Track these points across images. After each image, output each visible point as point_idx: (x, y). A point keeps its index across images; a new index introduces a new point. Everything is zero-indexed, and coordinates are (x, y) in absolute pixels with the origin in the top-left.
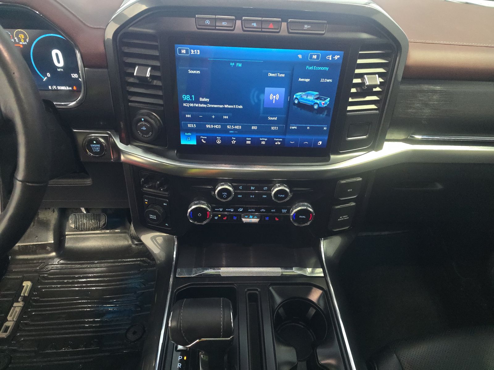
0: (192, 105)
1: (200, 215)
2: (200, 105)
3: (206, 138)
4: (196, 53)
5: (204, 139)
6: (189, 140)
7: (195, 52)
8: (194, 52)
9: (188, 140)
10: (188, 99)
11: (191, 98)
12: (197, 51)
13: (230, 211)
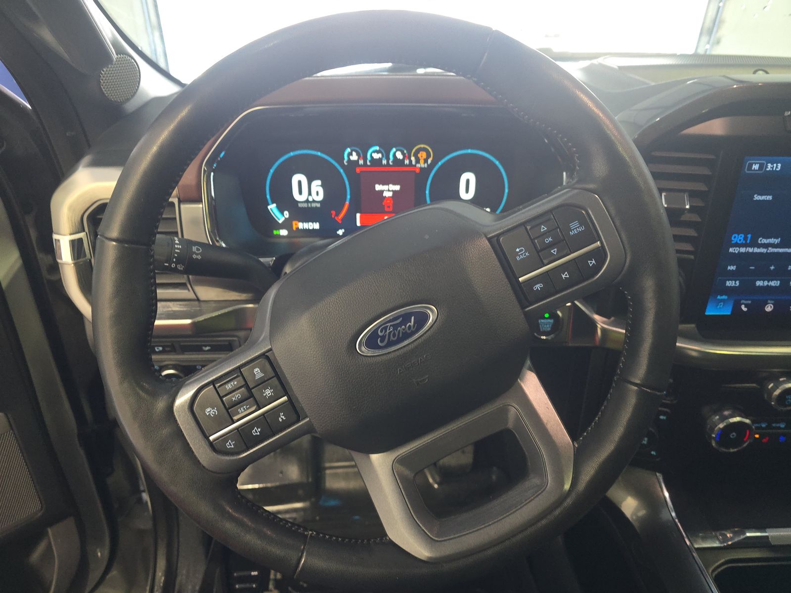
0: (743, 250)
1: (733, 435)
2: (756, 250)
3: (750, 302)
4: (774, 169)
5: (746, 306)
6: (721, 306)
7: (773, 166)
8: (771, 167)
9: (718, 307)
10: (740, 240)
11: (745, 238)
12: (777, 166)
13: (779, 428)
